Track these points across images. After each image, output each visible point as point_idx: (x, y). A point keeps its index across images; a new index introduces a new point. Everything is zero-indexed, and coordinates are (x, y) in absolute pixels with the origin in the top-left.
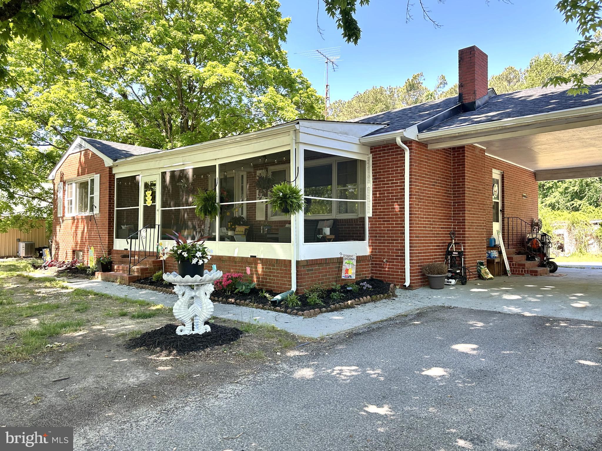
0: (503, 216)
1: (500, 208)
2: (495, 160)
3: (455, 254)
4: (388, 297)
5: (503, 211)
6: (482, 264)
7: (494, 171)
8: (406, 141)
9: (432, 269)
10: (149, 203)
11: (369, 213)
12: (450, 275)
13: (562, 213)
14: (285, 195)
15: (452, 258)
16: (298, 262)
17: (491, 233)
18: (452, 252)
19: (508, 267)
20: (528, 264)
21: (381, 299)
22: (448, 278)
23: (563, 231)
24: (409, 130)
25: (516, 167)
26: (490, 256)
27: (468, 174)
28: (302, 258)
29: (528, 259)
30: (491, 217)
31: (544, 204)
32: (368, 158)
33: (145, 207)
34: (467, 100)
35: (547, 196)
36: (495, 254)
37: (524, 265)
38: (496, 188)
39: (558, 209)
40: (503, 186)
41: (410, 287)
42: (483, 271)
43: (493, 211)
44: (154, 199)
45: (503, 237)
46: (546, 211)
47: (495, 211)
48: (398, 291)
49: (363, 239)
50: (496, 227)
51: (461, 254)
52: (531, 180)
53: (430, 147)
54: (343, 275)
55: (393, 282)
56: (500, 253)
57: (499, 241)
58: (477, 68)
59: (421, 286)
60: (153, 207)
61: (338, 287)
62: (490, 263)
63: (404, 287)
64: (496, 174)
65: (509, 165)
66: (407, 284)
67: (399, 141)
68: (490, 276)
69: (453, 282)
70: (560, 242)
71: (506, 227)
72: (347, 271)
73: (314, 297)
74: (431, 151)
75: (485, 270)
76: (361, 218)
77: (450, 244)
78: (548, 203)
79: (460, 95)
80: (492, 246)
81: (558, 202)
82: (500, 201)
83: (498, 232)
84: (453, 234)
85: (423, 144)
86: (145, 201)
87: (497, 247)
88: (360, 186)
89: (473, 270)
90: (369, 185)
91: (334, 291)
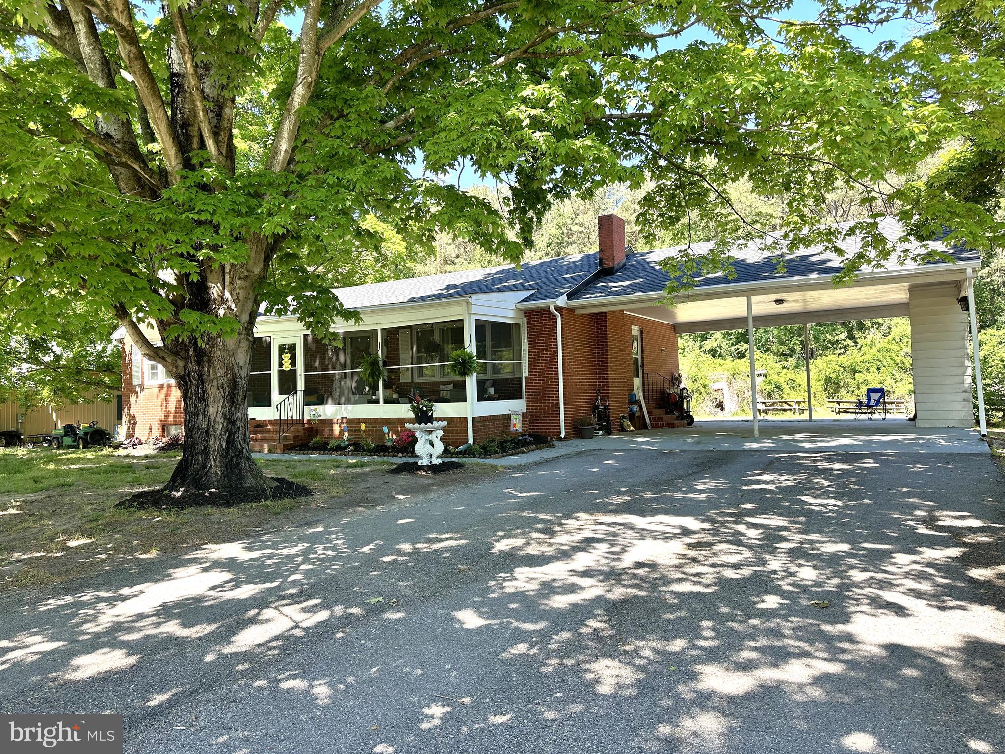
0: (643, 370)
1: (640, 364)
2: (634, 317)
3: (601, 408)
4: (549, 446)
5: (642, 366)
6: (624, 417)
7: (633, 327)
8: (557, 308)
9: (583, 422)
10: (287, 366)
11: (525, 373)
12: (597, 427)
13: (723, 362)
14: (464, 361)
15: (599, 412)
16: (473, 419)
17: (631, 388)
18: (598, 407)
19: (648, 421)
20: (667, 418)
21: (544, 447)
22: (596, 430)
23: (723, 385)
24: (560, 299)
25: (655, 321)
26: (631, 411)
27: (609, 335)
28: (476, 415)
29: (667, 413)
30: (632, 373)
31: (703, 349)
32: (523, 322)
33: (281, 373)
34: (608, 264)
35: (706, 339)
36: (635, 408)
37: (662, 418)
38: (635, 345)
39: (720, 356)
40: (642, 342)
41: (565, 439)
42: (625, 424)
43: (633, 367)
44: (293, 362)
45: (644, 393)
46: (704, 359)
47: (635, 367)
48: (555, 443)
49: (521, 398)
50: (637, 382)
51: (606, 408)
52: (670, 333)
53: (577, 312)
54: (512, 428)
55: (549, 435)
56: (641, 407)
57: (640, 396)
58: (615, 235)
59: (574, 438)
60: (293, 373)
61: (509, 438)
62: (632, 417)
63: (560, 439)
64: (635, 330)
65: (648, 320)
66: (563, 436)
67: (552, 308)
68: (632, 428)
69: (601, 432)
70: (719, 398)
71: (646, 382)
72: (515, 425)
73: (493, 446)
74: (578, 315)
75: (627, 422)
76: (517, 378)
77: (597, 399)
78: (708, 347)
79: (601, 251)
80: (634, 401)
81: (720, 347)
82: (639, 357)
83: (638, 387)
84: (598, 391)
85: (571, 310)
86: (281, 365)
87: (637, 402)
88: (516, 348)
89: (617, 422)
90: (525, 347)
91: (506, 442)
